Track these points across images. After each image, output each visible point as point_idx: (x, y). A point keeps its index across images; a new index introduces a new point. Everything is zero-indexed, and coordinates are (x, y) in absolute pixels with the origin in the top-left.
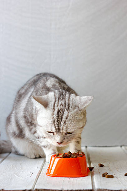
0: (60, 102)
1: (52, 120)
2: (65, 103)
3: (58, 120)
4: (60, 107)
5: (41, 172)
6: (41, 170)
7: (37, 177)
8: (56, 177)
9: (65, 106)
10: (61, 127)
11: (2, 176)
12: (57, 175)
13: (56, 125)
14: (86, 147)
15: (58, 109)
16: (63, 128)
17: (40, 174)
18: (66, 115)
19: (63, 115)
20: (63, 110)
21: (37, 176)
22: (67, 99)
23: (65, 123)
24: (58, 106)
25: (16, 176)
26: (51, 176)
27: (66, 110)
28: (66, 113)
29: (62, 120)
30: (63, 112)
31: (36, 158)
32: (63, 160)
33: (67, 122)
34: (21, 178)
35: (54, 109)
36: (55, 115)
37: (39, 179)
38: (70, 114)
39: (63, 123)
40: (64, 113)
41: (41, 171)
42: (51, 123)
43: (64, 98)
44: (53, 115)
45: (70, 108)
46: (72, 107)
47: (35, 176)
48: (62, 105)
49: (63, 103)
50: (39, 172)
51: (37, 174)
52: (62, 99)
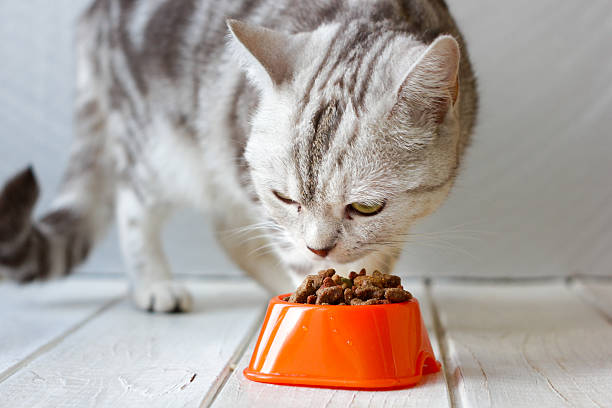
0: (337, 74)
1: (288, 145)
2: (354, 77)
3: (311, 148)
4: (331, 92)
5: (232, 370)
6: (236, 363)
7: (211, 388)
9: (351, 90)
10: (320, 178)
11: (64, 383)
13: (304, 170)
15: (322, 102)
16: (325, 185)
17: (227, 378)
19: (335, 127)
20: (341, 103)
21: (214, 383)
22: (367, 59)
23: (341, 160)
24: (323, 86)
25: (123, 383)
27: (350, 105)
29: (328, 148)
30: (340, 114)
33: (347, 159)
34: (143, 393)
35: (306, 99)
36: (306, 125)
37: (219, 396)
38: (363, 124)
39: (329, 158)
40: (344, 116)
41: (232, 366)
42: (286, 155)
43: (361, 57)
44: (297, 121)
45: (368, 97)
46: (375, 93)
47: (205, 384)
48: (342, 86)
49: (347, 80)
50: (224, 370)
51: (214, 378)
52: (352, 59)
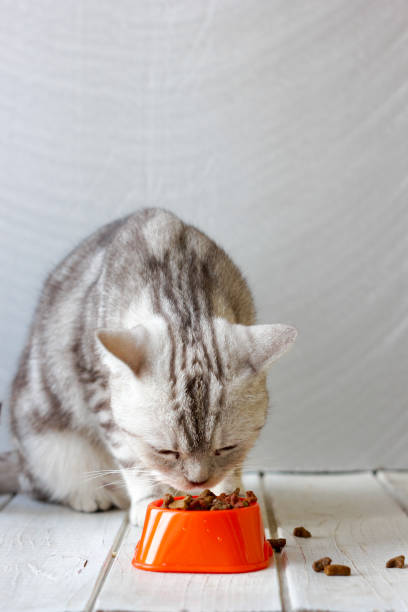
0: (190, 353)
2: (206, 355)
3: (194, 414)
4: (191, 370)
5: (114, 557)
6: (116, 550)
7: (101, 572)
8: (162, 574)
9: (210, 366)
12: (168, 564)
14: (262, 475)
15: (188, 377)
16: (212, 437)
17: (110, 563)
18: (218, 394)
19: (207, 396)
20: (205, 377)
21: (102, 568)
22: (208, 340)
23: (218, 418)
24: (184, 366)
25: (33, 569)
26: (147, 570)
27: (213, 378)
28: (215, 387)
29: (206, 412)
31: (99, 511)
32: (188, 518)
33: (223, 417)
34: (49, 577)
35: (173, 378)
36: (182, 397)
37: (108, 579)
39: (211, 419)
40: (211, 387)
41: (114, 553)
42: (173, 423)
43: (200, 338)
44: (174, 396)
45: (226, 371)
46: (229, 367)
48: (200, 363)
49: (201, 355)
50: (108, 557)
51: (102, 564)
52: (194, 341)
